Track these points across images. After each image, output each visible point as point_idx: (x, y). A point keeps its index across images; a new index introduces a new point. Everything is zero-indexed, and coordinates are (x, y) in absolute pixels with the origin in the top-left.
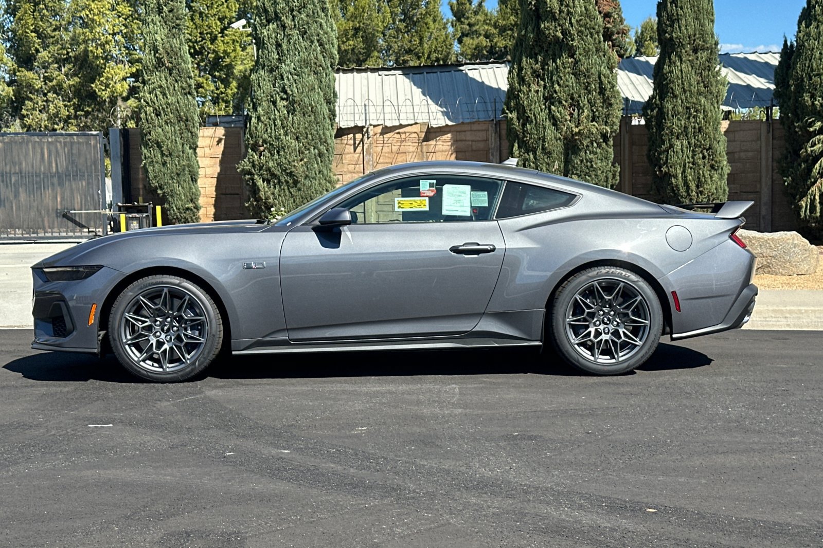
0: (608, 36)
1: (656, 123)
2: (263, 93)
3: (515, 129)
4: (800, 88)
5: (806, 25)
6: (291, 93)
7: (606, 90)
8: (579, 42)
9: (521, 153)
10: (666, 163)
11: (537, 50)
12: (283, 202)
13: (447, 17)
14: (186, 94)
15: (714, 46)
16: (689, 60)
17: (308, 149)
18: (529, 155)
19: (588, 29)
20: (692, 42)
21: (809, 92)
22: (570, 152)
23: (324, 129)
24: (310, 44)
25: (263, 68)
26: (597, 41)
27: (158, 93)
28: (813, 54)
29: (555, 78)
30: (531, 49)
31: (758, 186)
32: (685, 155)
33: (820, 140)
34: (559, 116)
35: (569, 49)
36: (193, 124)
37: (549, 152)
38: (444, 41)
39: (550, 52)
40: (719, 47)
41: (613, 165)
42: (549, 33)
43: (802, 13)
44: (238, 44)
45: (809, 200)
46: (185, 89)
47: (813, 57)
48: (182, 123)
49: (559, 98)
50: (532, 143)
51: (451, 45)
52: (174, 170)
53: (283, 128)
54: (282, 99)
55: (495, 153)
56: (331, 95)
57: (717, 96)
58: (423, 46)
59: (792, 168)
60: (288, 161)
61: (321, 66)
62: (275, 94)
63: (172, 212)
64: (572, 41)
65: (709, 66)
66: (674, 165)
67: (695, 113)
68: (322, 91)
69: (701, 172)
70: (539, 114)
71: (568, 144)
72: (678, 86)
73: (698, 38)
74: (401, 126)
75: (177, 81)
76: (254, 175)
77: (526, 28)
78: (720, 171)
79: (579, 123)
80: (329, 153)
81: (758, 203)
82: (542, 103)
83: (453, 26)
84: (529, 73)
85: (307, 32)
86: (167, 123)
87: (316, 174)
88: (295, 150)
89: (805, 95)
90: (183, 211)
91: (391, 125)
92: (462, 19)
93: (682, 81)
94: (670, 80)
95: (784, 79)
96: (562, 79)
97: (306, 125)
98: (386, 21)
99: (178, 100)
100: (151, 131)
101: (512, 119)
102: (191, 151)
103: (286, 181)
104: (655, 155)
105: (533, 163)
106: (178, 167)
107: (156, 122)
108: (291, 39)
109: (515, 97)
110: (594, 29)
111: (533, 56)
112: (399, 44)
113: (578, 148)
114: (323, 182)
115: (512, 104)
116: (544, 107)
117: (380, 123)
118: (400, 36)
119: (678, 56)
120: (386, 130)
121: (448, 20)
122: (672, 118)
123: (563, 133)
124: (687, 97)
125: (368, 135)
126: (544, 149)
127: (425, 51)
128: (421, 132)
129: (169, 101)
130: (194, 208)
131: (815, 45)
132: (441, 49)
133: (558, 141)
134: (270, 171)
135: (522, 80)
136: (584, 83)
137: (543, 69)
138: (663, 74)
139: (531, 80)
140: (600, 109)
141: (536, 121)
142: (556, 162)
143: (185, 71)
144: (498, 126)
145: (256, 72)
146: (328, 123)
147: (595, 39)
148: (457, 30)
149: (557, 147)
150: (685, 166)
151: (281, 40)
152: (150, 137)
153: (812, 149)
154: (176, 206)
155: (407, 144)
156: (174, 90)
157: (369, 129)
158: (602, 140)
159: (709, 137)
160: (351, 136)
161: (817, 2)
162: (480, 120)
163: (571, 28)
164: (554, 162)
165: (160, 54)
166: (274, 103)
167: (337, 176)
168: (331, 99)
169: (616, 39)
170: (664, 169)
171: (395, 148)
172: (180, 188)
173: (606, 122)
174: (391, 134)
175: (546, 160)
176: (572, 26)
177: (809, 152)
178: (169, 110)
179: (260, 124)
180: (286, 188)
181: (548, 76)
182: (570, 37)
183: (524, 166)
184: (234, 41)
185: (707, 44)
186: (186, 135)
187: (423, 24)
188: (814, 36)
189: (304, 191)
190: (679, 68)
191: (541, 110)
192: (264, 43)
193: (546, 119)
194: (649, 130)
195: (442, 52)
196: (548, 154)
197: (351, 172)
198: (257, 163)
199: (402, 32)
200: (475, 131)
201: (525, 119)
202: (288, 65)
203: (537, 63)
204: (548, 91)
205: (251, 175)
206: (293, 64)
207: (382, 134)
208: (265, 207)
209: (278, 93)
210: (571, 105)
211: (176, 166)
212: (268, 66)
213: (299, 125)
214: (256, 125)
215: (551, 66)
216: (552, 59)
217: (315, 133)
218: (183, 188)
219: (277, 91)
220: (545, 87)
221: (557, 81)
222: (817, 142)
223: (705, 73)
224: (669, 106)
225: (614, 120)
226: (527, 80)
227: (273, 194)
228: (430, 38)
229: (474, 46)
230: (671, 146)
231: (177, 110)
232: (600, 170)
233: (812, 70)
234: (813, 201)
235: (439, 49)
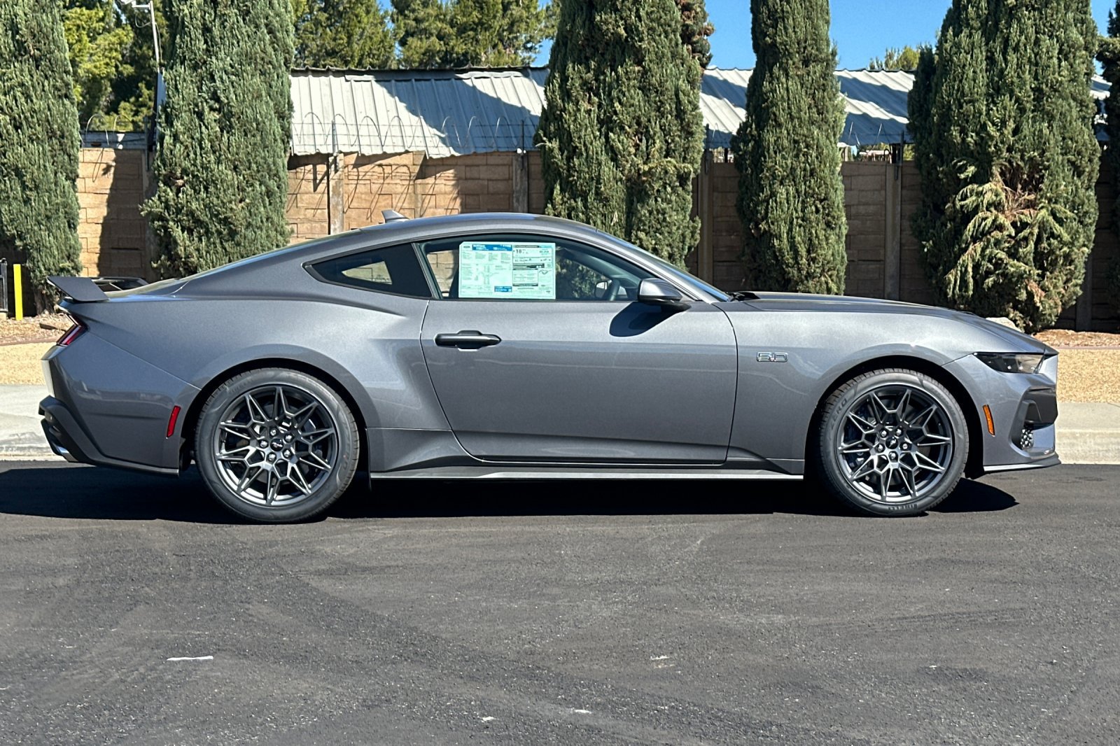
0: (687, 36)
1: (752, 161)
2: (183, 100)
3: (557, 164)
4: (946, 119)
5: (953, 32)
6: (226, 101)
7: (685, 113)
8: (649, 43)
9: (565, 199)
10: (765, 217)
11: (589, 52)
12: (213, 262)
13: (385, 8)
14: (60, 97)
15: (830, 57)
16: (798, 76)
17: (252, 185)
18: (576, 202)
19: (662, 26)
20: (802, 50)
21: (959, 125)
22: (635, 199)
23: (274, 157)
24: (254, 30)
25: (182, 63)
26: (673, 43)
27: (19, 94)
28: (964, 73)
29: (614, 93)
30: (580, 50)
31: (882, 252)
32: (792, 207)
33: (973, 190)
34: (621, 148)
35: (634, 53)
36: (72, 142)
37: (606, 198)
38: (382, 41)
39: (608, 57)
40: (837, 58)
41: (692, 219)
42: (608, 29)
43: (947, 16)
44: (85, 33)
45: (959, 272)
46: (60, 90)
47: (965, 76)
48: (54, 141)
49: (621, 122)
50: (581, 185)
51: (391, 47)
52: (43, 211)
53: (214, 152)
54: (212, 109)
55: (521, 199)
56: (284, 107)
57: (833, 127)
58: (352, 47)
59: (934, 228)
60: (222, 202)
61: (270, 63)
62: (202, 102)
63: (38, 274)
64: (640, 42)
65: (824, 85)
66: (778, 222)
67: (806, 150)
68: (272, 100)
69: (814, 232)
70: (591, 144)
71: (633, 188)
72: (783, 110)
73: (809, 45)
74: (385, 156)
75: (46, 78)
76: (167, 221)
77: (574, 21)
78: (837, 230)
79: (648, 158)
80: (281, 192)
81: (882, 277)
82: (596, 128)
83: (393, 21)
84: (577, 85)
85: (250, 12)
86: (31, 140)
87: (262, 222)
88: (232, 185)
89: (952, 128)
90: (54, 273)
91: (371, 154)
92: (406, 12)
93: (788, 104)
94: (772, 102)
95: (922, 106)
96: (624, 95)
97: (249, 150)
98: (301, 10)
99: (48, 105)
100: (5, 151)
101: (551, 150)
102: (68, 183)
103: (217, 231)
104: (749, 206)
105: (583, 213)
106: (48, 206)
107: (16, 137)
108: (226, 21)
109: (556, 119)
110: (669, 26)
111: (585, 61)
112: (318, 43)
113: (646, 193)
114: (273, 234)
115: (552, 128)
116: (598, 133)
117: (354, 150)
118: (320, 31)
119: (783, 69)
120: (363, 160)
121: (386, 12)
122: (774, 155)
123: (626, 172)
124: (794, 127)
125: (336, 167)
126: (598, 193)
127: (355, 54)
128: (414, 165)
129: (36, 107)
130: (73, 268)
131: (967, 60)
132: (377, 52)
133: (619, 183)
134: (193, 216)
135: (567, 95)
136: (655, 103)
137: (597, 80)
138: (762, 94)
139: (579, 94)
140: (677, 139)
141: (587, 153)
142: (616, 213)
143: (59, 63)
144: (525, 159)
145: (172, 68)
146: (280, 148)
147: (671, 40)
148: (399, 27)
149: (616, 192)
150: (791, 223)
151: (210, 22)
152: (5, 160)
153: (963, 203)
154: (44, 265)
155: (393, 182)
156: (43, 90)
157: (338, 159)
158: (677, 184)
159: (825, 183)
160: (310, 167)
161: (969, 1)
162: (500, 150)
163: (638, 24)
164: (613, 212)
165: (22, 36)
166: (200, 115)
167: (291, 226)
168: (284, 114)
169: (697, 42)
170: (763, 226)
171: (375, 187)
172: (51, 238)
173: (685, 158)
174: (370, 166)
175: (601, 209)
176: (640, 21)
177: (958, 207)
178: (35, 120)
179: (178, 145)
180: (218, 241)
181: (604, 90)
182: (638, 36)
183: (569, 217)
184: (78, 26)
185: (821, 53)
186: (60, 158)
187: (352, 16)
188: (966, 48)
189: (244, 246)
190: (785, 86)
191: (595, 138)
192: (183, 26)
193: (602, 151)
194: (742, 172)
195: (379, 56)
196: (605, 201)
197: (309, 221)
198: (172, 203)
199: (322, 26)
200: (492, 165)
201: (571, 151)
202: (222, 59)
203: (589, 72)
204: (605, 111)
205: (162, 221)
206: (228, 59)
207: (356, 165)
208: (185, 269)
209: (206, 101)
210: (637, 133)
211: (46, 205)
212: (191, 60)
213: (238, 148)
214: (172, 147)
215: (609, 76)
216: (610, 66)
217: (262, 161)
218: (55, 238)
219: (204, 98)
220: (600, 106)
221: (618, 97)
222: (969, 194)
223: (819, 95)
224: (770, 138)
225: (695, 155)
226: (574, 94)
227: (198, 250)
228: (361, 35)
229: (423, 50)
230: (773, 194)
231: (48, 121)
232: (675, 225)
233: (963, 95)
234: (964, 274)
235: (374, 52)
